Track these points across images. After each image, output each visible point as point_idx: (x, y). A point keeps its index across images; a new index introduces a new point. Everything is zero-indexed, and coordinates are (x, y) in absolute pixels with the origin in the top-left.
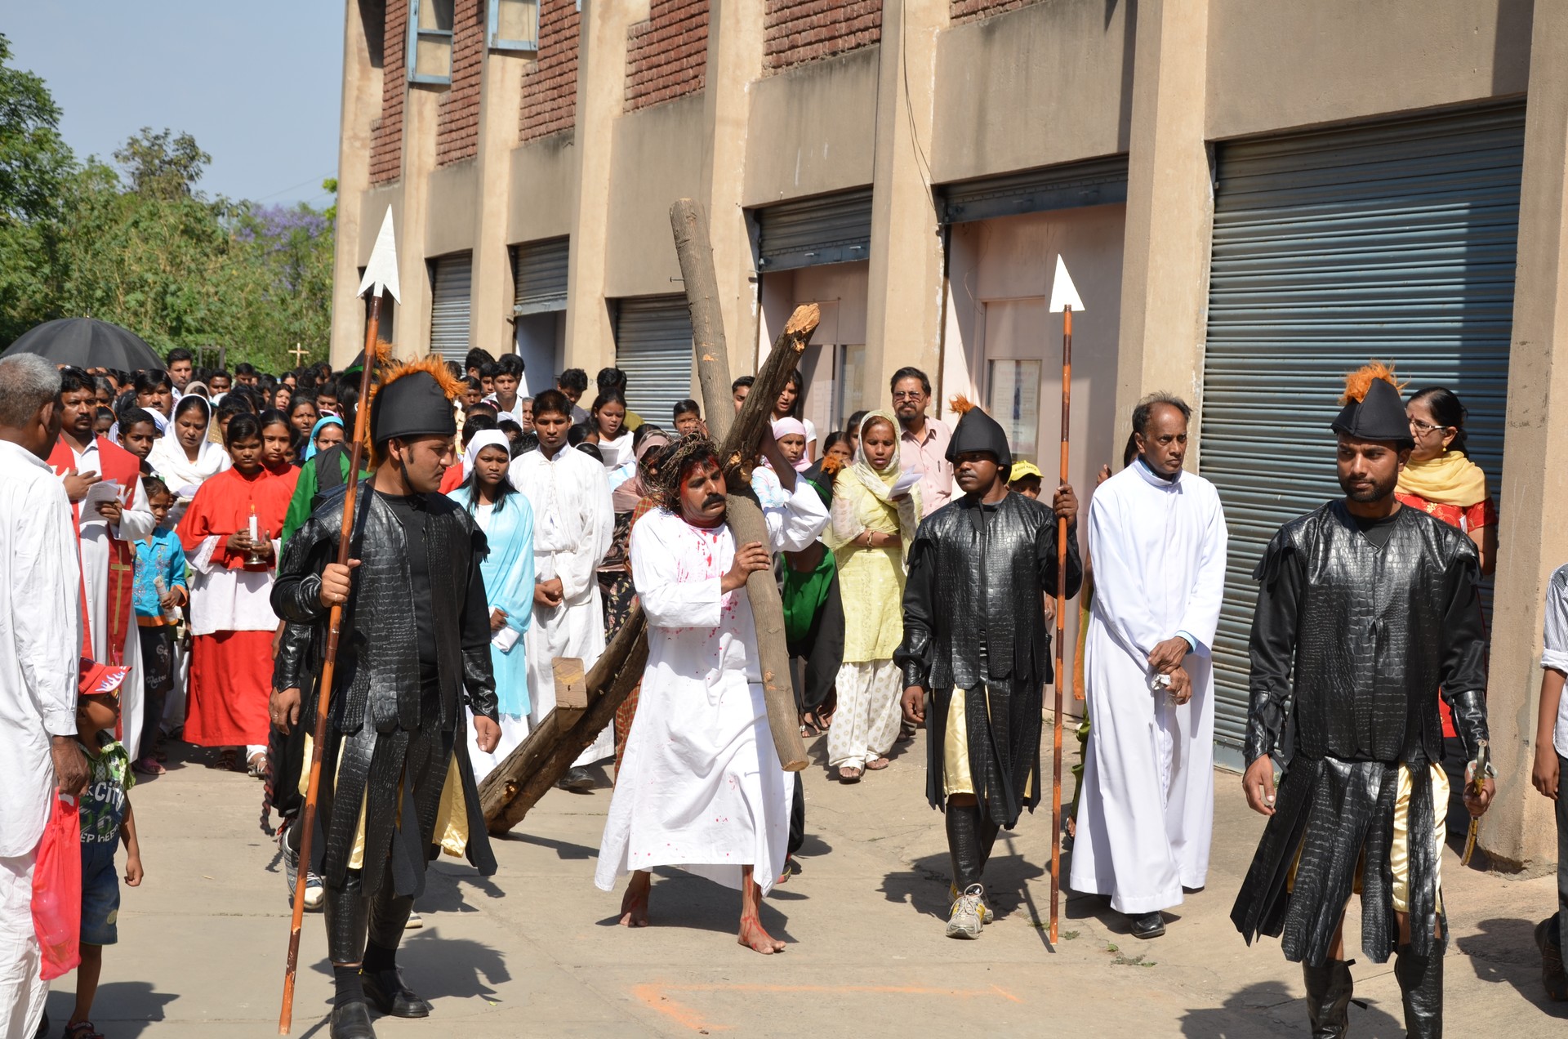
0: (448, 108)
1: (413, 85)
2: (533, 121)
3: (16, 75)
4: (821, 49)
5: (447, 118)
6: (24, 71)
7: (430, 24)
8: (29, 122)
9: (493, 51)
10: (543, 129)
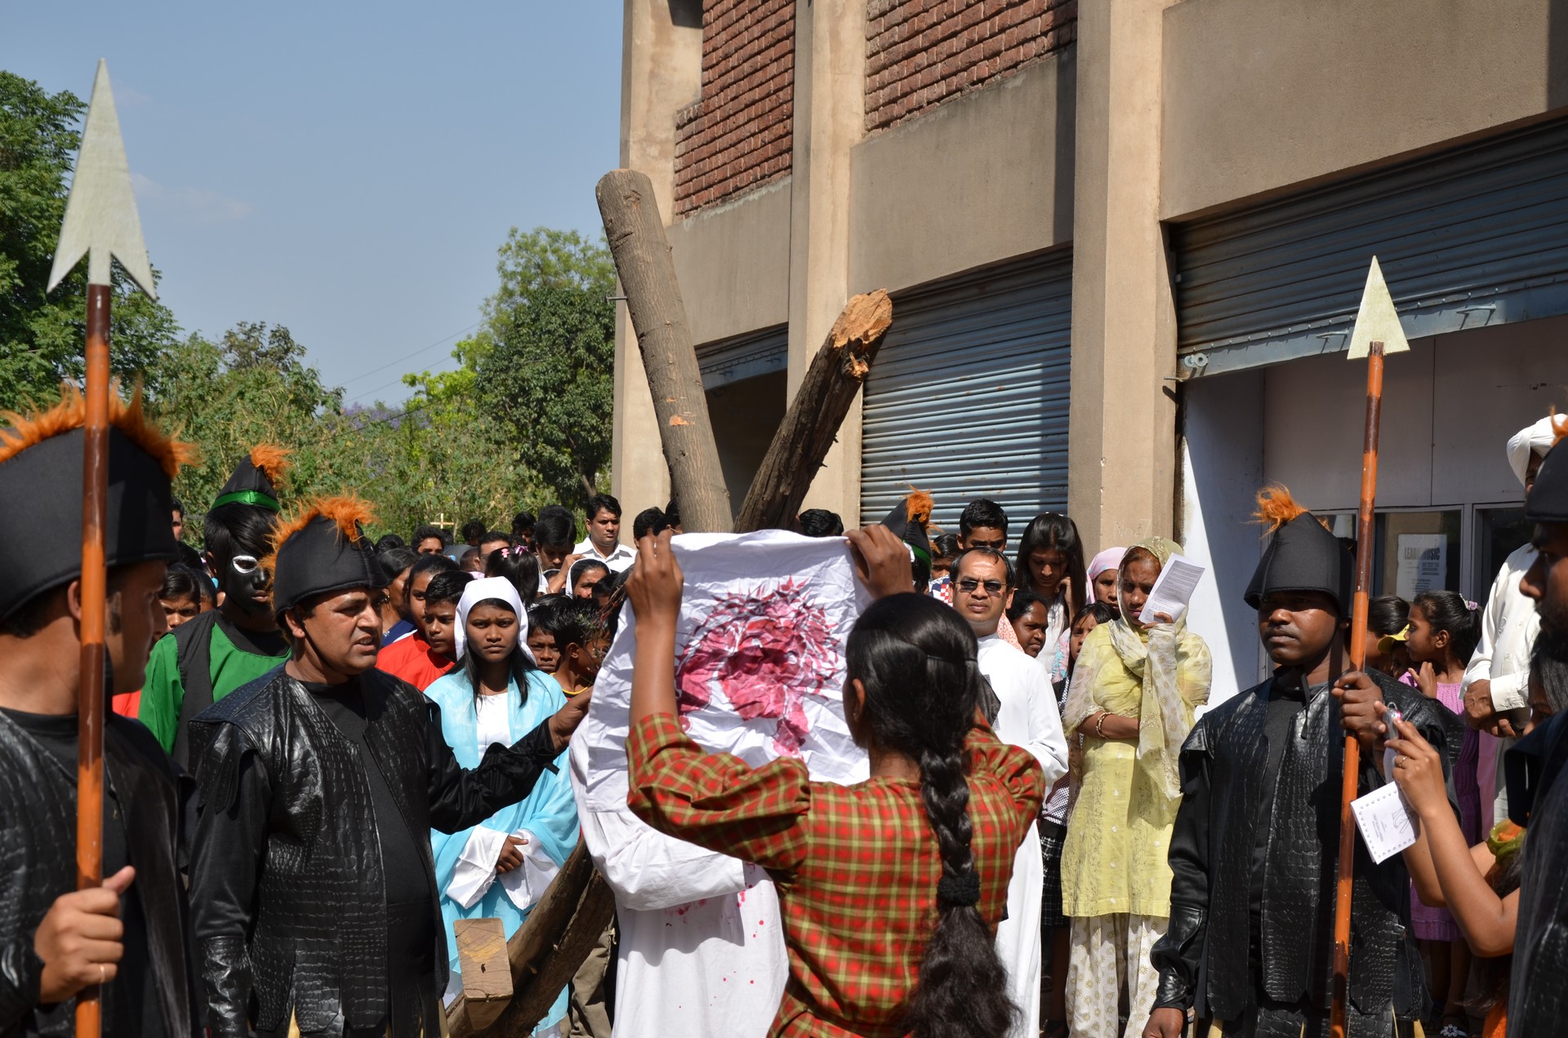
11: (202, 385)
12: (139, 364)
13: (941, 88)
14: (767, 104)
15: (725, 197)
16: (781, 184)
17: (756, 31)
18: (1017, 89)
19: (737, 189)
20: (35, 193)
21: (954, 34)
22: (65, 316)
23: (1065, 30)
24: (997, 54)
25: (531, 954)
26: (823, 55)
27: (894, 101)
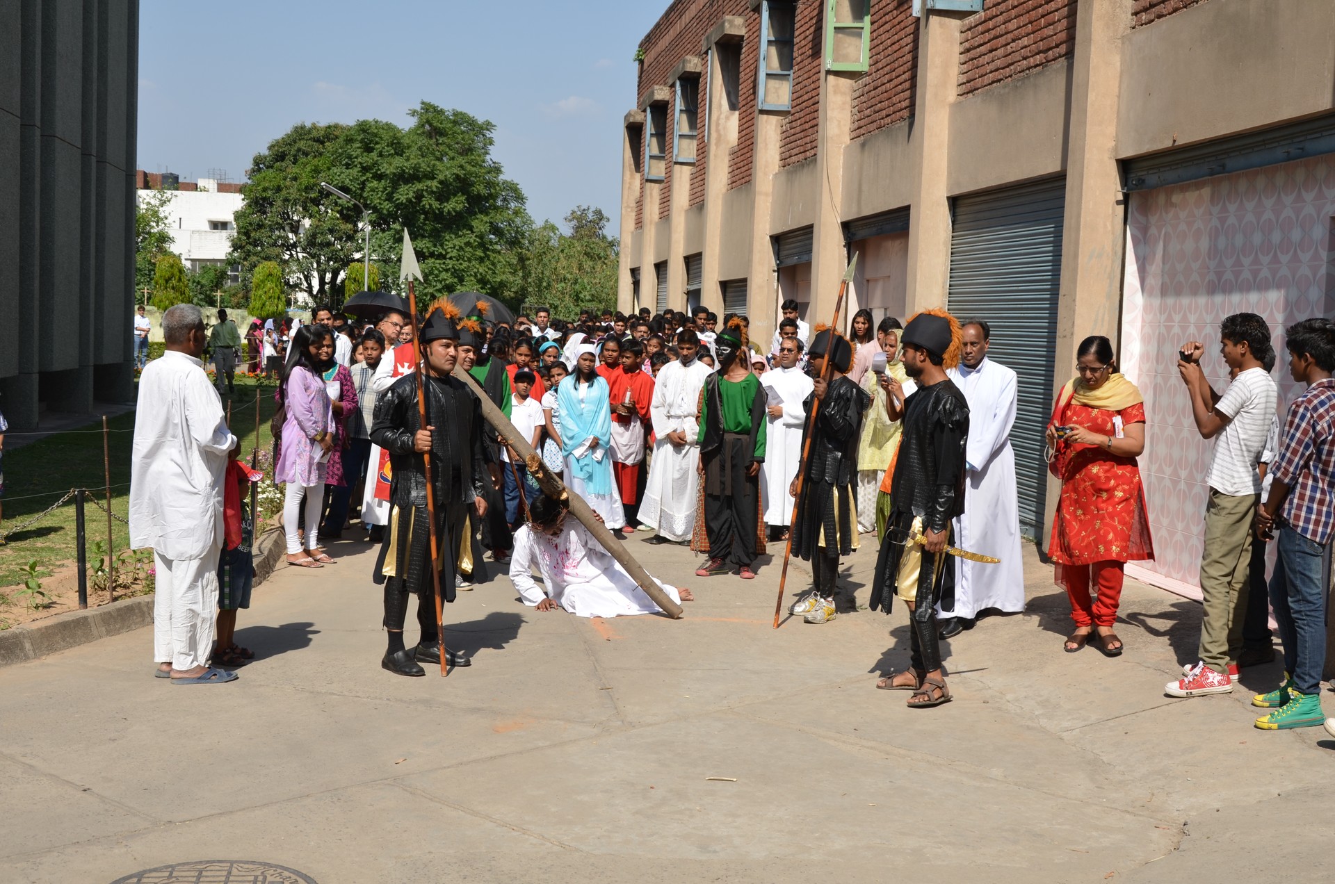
0: (663, 191)
1: (648, 181)
2: (694, 196)
3: (505, 182)
4: (801, 157)
5: (663, 196)
6: (509, 180)
7: (655, 151)
8: (512, 204)
9: (676, 163)
10: (697, 200)
11: (544, 248)
12: (517, 238)
20: (473, 166)
22: (486, 219)
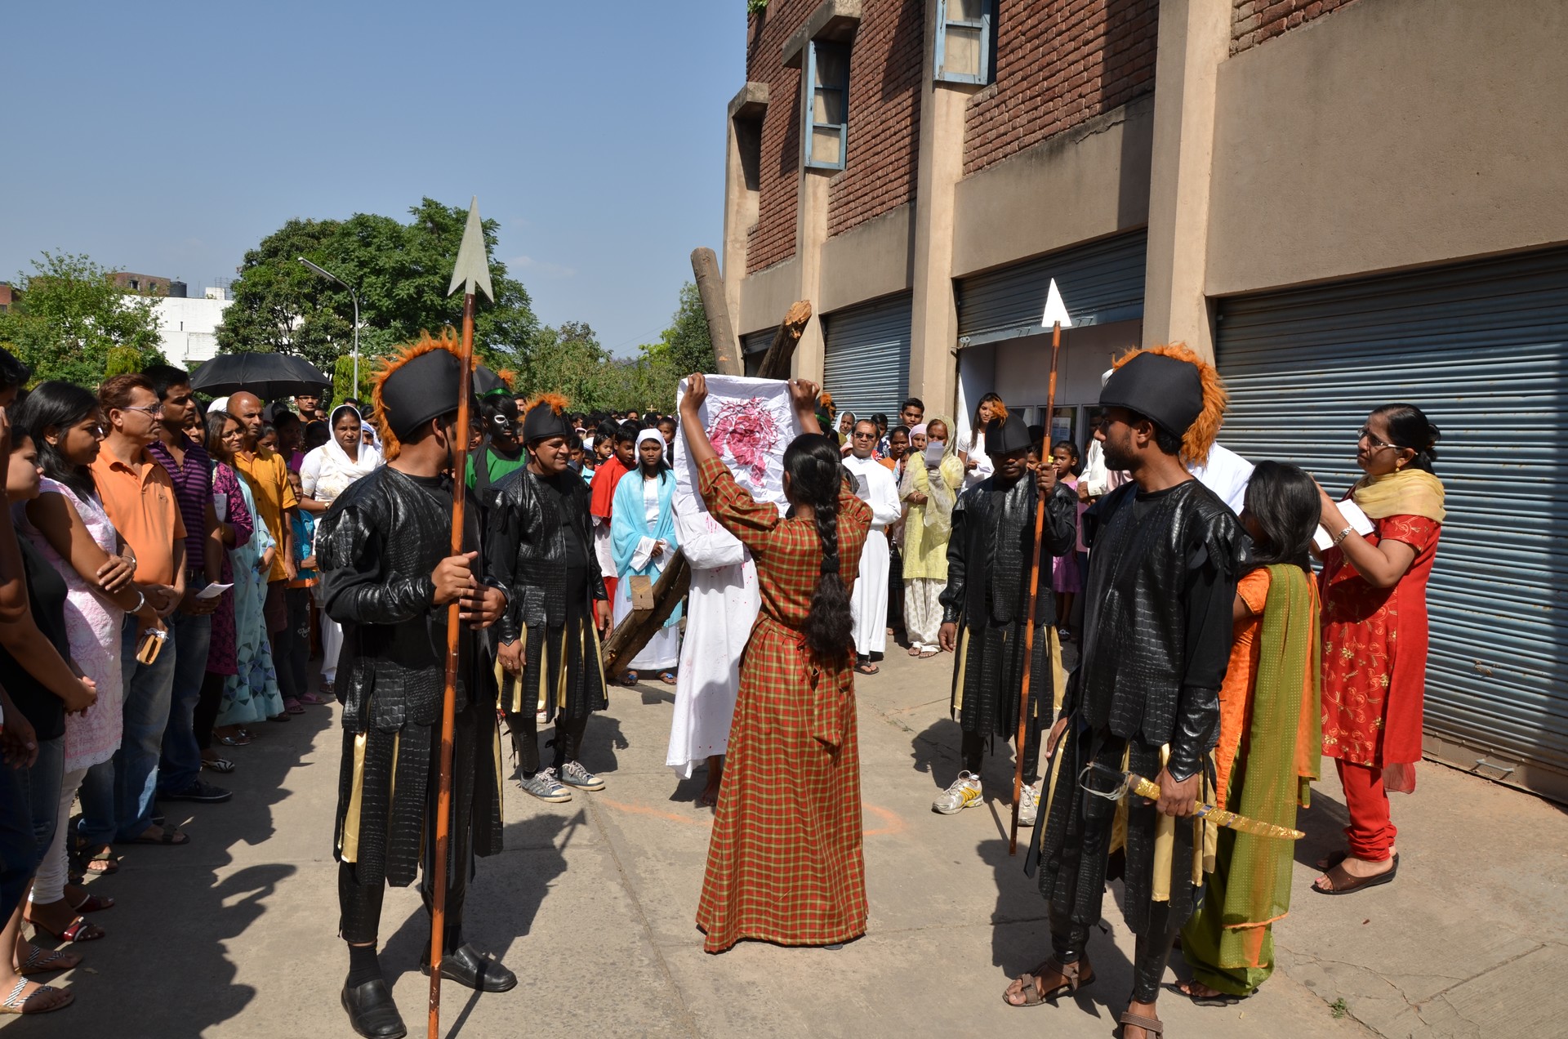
0: (839, 186)
1: (808, 171)
8: (516, 305)
13: (860, 218)
14: (786, 225)
15: (768, 266)
16: (791, 261)
17: (782, 192)
18: (892, 219)
19: (773, 263)
21: (866, 194)
23: (913, 193)
24: (884, 203)
25: (662, 591)
26: (810, 203)
27: (840, 224)
